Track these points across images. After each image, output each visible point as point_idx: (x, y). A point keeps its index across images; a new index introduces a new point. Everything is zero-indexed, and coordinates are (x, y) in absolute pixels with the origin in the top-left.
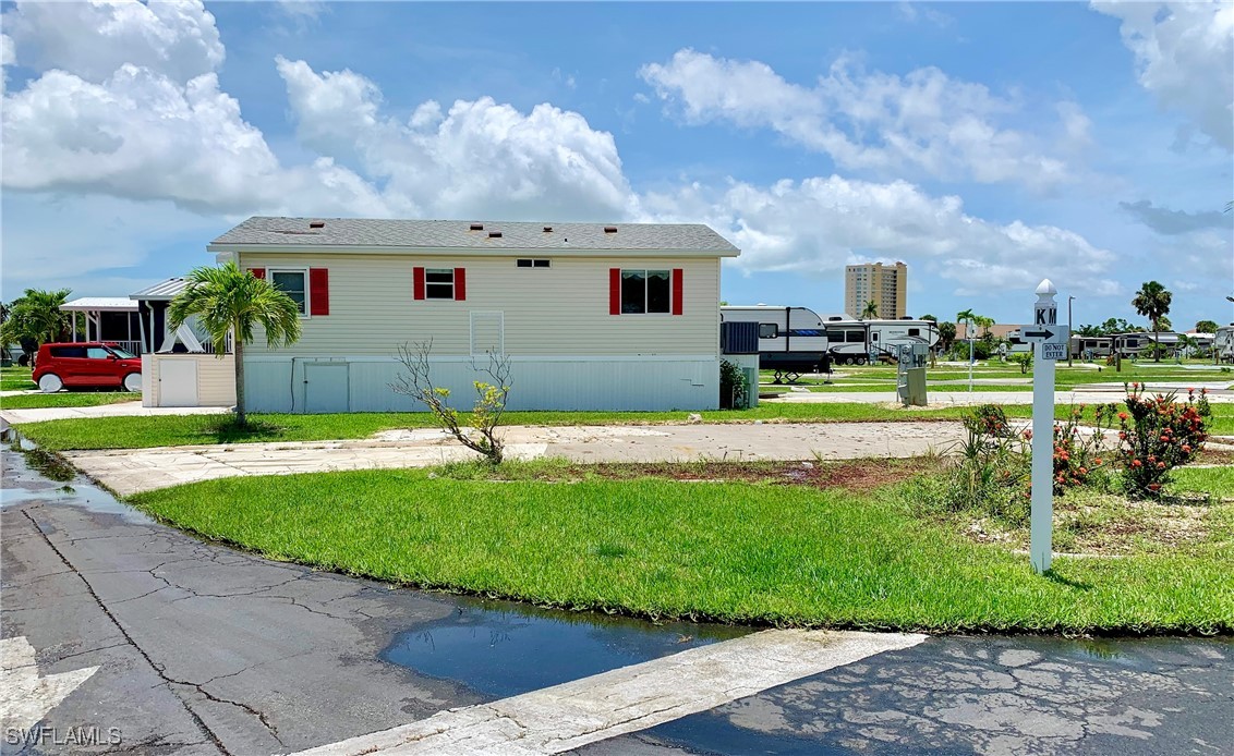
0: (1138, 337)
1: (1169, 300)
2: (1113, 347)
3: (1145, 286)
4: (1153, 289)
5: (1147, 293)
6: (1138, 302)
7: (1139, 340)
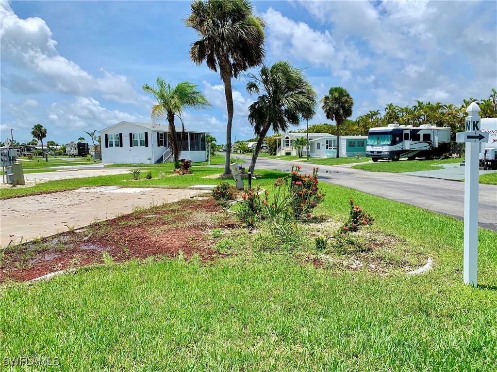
0: (31, 147)
1: (46, 132)
2: (21, 152)
3: (35, 126)
4: (39, 127)
5: (36, 129)
6: (33, 133)
7: (31, 149)
